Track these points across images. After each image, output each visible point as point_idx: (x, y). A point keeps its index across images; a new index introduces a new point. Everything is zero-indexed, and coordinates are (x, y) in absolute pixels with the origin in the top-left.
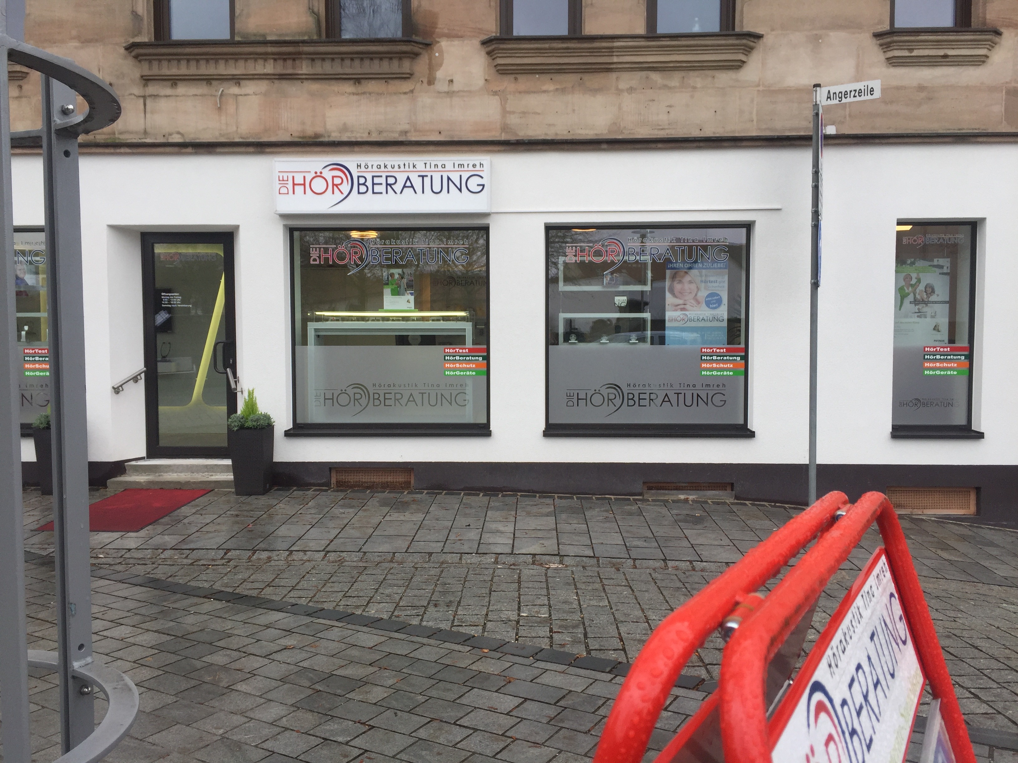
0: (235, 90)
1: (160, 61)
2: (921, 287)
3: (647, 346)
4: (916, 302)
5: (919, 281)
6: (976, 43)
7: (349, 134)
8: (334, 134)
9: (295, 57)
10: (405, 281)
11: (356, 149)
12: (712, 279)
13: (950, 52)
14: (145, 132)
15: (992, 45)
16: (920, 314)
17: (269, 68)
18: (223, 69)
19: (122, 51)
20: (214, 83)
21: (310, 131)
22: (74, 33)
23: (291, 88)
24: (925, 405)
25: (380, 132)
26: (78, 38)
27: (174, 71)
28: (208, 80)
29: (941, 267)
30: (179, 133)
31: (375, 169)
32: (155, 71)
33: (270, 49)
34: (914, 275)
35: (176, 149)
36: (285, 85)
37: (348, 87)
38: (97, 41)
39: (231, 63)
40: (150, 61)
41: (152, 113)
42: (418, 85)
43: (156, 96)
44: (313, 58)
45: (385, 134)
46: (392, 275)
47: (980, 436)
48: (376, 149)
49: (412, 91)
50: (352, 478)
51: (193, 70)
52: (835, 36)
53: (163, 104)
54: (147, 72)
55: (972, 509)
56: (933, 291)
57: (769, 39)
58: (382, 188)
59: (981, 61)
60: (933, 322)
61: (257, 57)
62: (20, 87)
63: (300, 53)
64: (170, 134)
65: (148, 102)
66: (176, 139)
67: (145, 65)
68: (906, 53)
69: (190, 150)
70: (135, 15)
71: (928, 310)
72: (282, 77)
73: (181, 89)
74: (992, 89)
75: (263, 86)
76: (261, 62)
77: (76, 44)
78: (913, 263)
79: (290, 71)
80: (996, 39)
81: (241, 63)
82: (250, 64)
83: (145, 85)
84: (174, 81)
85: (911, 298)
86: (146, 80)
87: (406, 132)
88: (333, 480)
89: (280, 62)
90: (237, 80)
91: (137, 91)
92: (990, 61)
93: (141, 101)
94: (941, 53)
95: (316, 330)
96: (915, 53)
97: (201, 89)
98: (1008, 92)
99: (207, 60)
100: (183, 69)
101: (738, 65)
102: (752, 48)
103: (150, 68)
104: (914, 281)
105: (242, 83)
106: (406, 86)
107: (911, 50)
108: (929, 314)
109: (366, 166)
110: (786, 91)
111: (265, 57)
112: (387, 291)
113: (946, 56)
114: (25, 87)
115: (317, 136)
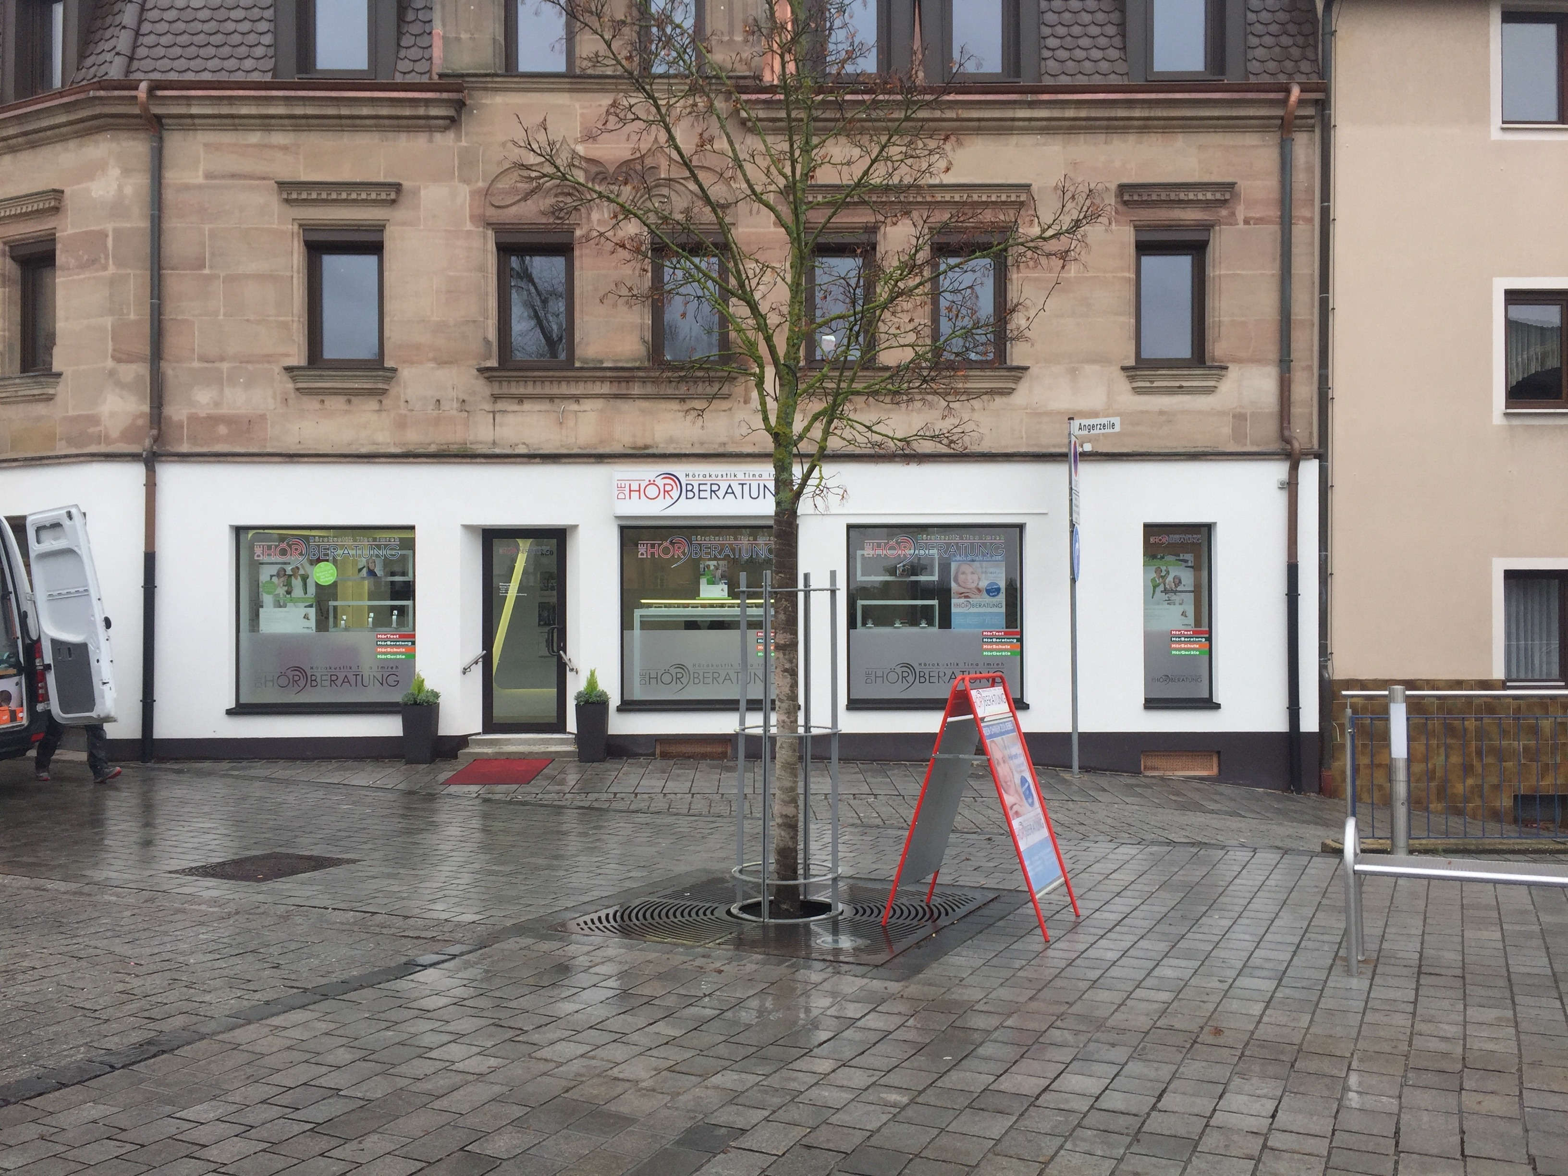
0: (575, 407)
1: (509, 382)
2: (1170, 579)
3: (935, 630)
4: (1165, 591)
5: (1168, 572)
6: (1205, 377)
7: (674, 445)
8: (661, 446)
9: (628, 380)
10: (720, 571)
11: (684, 459)
12: (991, 570)
13: (1184, 384)
14: (494, 443)
15: (1220, 378)
16: (1170, 602)
17: (606, 389)
18: (564, 389)
19: (475, 372)
20: (556, 401)
21: (640, 442)
22: (431, 355)
23: (625, 406)
24: (1172, 680)
25: (702, 444)
26: (435, 360)
27: (522, 390)
28: (551, 398)
29: (1186, 561)
30: (524, 444)
31: (701, 478)
32: (505, 389)
33: (609, 374)
34: (1164, 568)
35: (525, 460)
36: (619, 402)
37: (674, 405)
38: (452, 363)
39: (573, 384)
40: (500, 382)
41: (501, 426)
42: (736, 404)
43: (504, 412)
44: (644, 381)
45: (706, 446)
46: (708, 567)
47: (1217, 706)
48: (701, 460)
49: (730, 409)
50: (673, 749)
51: (538, 390)
52: (1089, 369)
53: (510, 419)
54: (496, 391)
55: (1214, 771)
56: (1180, 582)
57: (1034, 370)
58: (707, 494)
59: (1211, 390)
60: (1180, 609)
61: (594, 379)
62: (381, 402)
63: (634, 377)
64: (517, 445)
65: (497, 416)
66: (522, 450)
67: (496, 385)
68: (1148, 384)
69: (538, 460)
70: (487, 342)
71: (1176, 598)
72: (616, 396)
73: (527, 406)
74: (1221, 414)
75: (599, 404)
76: (598, 384)
77: (431, 365)
78: (1163, 558)
79: (624, 392)
80: (1223, 372)
81: (582, 385)
82: (589, 385)
83: (495, 402)
84: (520, 399)
85: (1161, 588)
86: (496, 398)
87: (724, 444)
88: (658, 752)
89: (616, 384)
90: (577, 398)
91: (488, 407)
92: (1218, 390)
93: (491, 415)
94: (1177, 384)
95: (641, 616)
96: (1155, 384)
97: (545, 406)
98: (1234, 416)
99: (551, 382)
100: (530, 389)
101: (1009, 392)
102: (1020, 378)
103: (500, 388)
104: (1163, 574)
105: (581, 401)
106: (725, 404)
107: (1152, 382)
108: (1177, 602)
109: (693, 475)
110: (1050, 413)
111: (602, 380)
112: (703, 581)
113: (1181, 387)
114: (384, 402)
115: (646, 447)
